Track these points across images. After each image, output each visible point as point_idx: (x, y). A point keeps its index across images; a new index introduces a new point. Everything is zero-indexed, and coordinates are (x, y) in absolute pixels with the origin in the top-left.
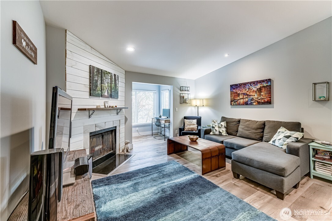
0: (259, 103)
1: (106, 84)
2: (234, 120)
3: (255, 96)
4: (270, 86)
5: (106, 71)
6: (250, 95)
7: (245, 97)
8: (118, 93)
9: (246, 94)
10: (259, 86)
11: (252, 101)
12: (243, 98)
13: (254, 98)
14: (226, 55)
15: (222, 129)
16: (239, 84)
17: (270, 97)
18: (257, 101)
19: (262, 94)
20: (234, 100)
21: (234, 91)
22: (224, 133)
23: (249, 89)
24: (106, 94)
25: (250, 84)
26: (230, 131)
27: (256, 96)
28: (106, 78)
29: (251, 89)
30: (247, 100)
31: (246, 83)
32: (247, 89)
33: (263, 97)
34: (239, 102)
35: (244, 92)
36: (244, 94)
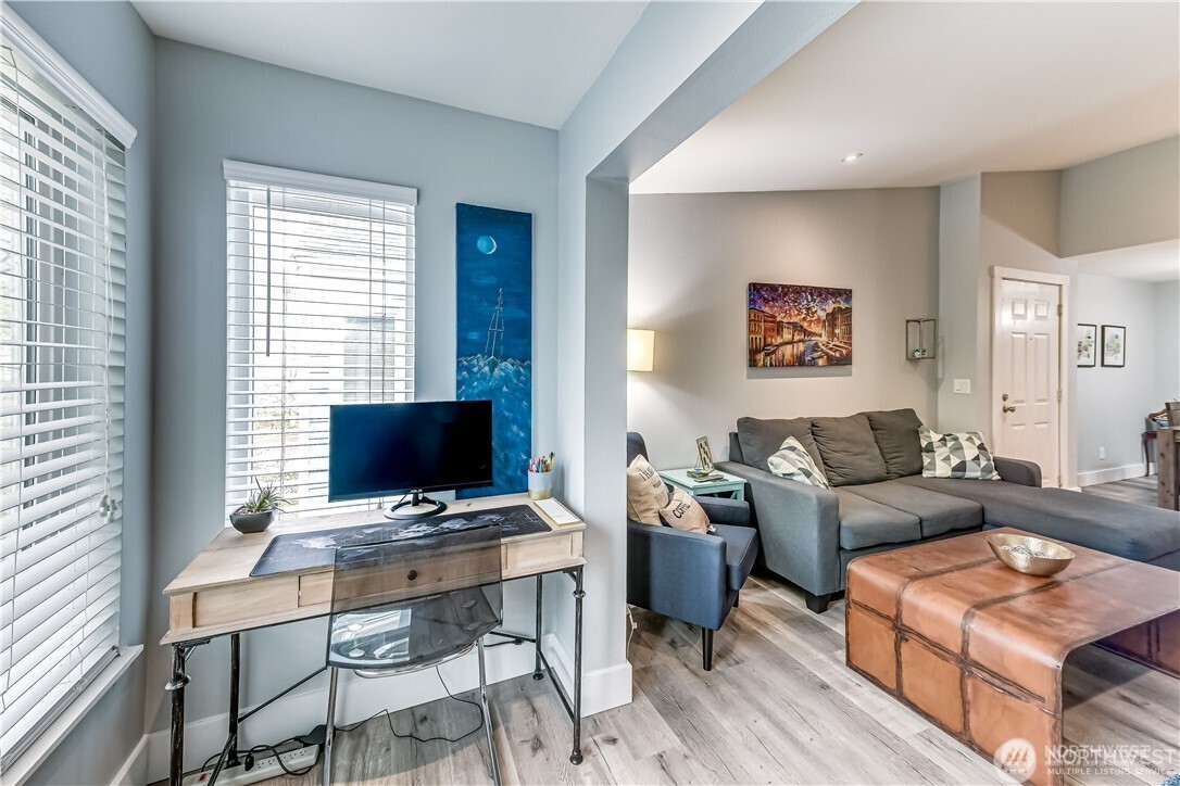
3: (821, 336)
4: (850, 310)
6: (811, 334)
7: (797, 338)
9: (802, 327)
10: (830, 306)
11: (816, 355)
12: (791, 342)
13: (820, 344)
16: (783, 286)
17: (850, 345)
18: (827, 354)
19: (837, 331)
20: (766, 345)
21: (767, 310)
23: (808, 309)
25: (812, 295)
27: (824, 339)
29: (813, 313)
30: (801, 347)
31: (801, 287)
32: (804, 311)
33: (838, 343)
34: (780, 352)
35: (794, 319)
36: (796, 327)
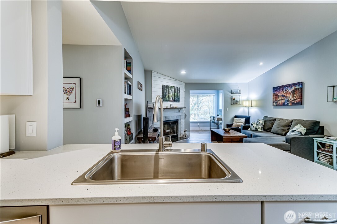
0: (293, 104)
1: (172, 94)
2: (271, 119)
3: (290, 97)
4: (302, 88)
5: (171, 86)
6: (287, 97)
7: (283, 98)
8: (179, 98)
9: (284, 95)
10: (293, 88)
11: (288, 102)
12: (281, 100)
13: (290, 100)
14: (261, 64)
15: (259, 126)
16: (279, 86)
17: (301, 99)
18: (292, 102)
19: (295, 95)
20: (275, 101)
21: (276, 93)
22: (260, 130)
23: (286, 91)
24: (171, 100)
25: (287, 87)
26: (266, 128)
27: (291, 98)
28: (171, 90)
29: (287, 91)
30: (284, 101)
31: (284, 85)
32: (285, 91)
33: (295, 99)
34: (278, 103)
35: (282, 94)
36: (283, 96)
